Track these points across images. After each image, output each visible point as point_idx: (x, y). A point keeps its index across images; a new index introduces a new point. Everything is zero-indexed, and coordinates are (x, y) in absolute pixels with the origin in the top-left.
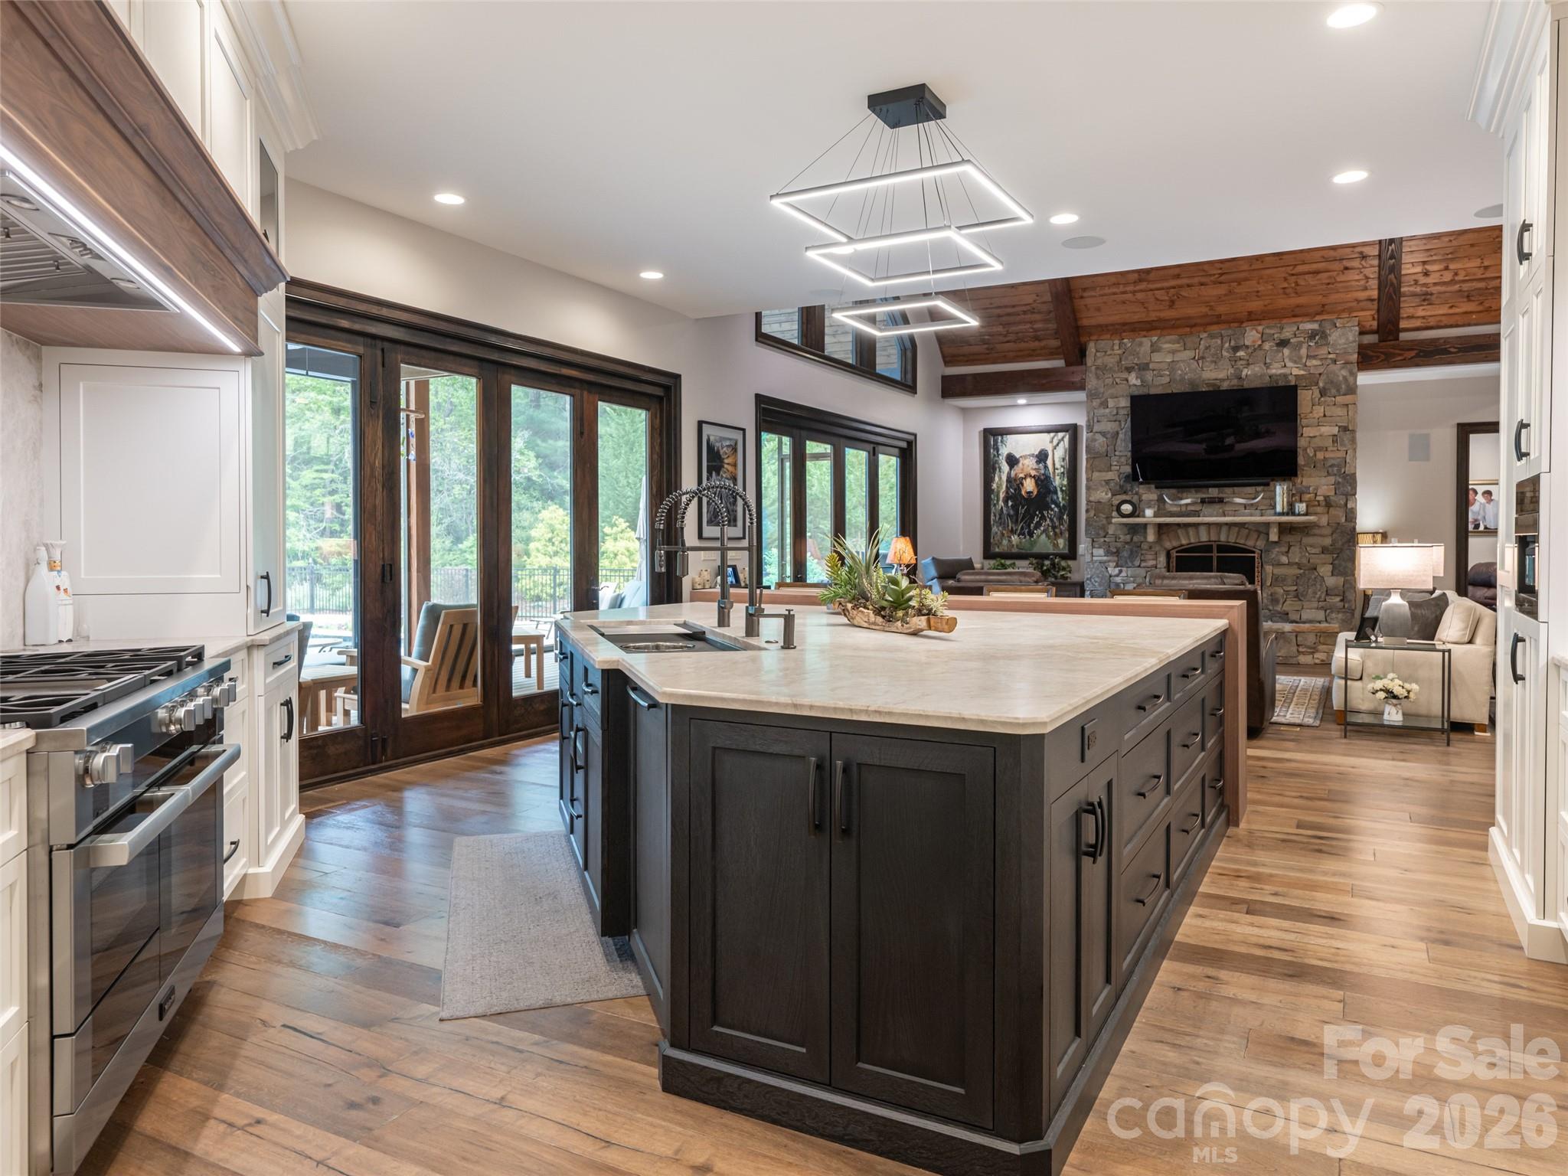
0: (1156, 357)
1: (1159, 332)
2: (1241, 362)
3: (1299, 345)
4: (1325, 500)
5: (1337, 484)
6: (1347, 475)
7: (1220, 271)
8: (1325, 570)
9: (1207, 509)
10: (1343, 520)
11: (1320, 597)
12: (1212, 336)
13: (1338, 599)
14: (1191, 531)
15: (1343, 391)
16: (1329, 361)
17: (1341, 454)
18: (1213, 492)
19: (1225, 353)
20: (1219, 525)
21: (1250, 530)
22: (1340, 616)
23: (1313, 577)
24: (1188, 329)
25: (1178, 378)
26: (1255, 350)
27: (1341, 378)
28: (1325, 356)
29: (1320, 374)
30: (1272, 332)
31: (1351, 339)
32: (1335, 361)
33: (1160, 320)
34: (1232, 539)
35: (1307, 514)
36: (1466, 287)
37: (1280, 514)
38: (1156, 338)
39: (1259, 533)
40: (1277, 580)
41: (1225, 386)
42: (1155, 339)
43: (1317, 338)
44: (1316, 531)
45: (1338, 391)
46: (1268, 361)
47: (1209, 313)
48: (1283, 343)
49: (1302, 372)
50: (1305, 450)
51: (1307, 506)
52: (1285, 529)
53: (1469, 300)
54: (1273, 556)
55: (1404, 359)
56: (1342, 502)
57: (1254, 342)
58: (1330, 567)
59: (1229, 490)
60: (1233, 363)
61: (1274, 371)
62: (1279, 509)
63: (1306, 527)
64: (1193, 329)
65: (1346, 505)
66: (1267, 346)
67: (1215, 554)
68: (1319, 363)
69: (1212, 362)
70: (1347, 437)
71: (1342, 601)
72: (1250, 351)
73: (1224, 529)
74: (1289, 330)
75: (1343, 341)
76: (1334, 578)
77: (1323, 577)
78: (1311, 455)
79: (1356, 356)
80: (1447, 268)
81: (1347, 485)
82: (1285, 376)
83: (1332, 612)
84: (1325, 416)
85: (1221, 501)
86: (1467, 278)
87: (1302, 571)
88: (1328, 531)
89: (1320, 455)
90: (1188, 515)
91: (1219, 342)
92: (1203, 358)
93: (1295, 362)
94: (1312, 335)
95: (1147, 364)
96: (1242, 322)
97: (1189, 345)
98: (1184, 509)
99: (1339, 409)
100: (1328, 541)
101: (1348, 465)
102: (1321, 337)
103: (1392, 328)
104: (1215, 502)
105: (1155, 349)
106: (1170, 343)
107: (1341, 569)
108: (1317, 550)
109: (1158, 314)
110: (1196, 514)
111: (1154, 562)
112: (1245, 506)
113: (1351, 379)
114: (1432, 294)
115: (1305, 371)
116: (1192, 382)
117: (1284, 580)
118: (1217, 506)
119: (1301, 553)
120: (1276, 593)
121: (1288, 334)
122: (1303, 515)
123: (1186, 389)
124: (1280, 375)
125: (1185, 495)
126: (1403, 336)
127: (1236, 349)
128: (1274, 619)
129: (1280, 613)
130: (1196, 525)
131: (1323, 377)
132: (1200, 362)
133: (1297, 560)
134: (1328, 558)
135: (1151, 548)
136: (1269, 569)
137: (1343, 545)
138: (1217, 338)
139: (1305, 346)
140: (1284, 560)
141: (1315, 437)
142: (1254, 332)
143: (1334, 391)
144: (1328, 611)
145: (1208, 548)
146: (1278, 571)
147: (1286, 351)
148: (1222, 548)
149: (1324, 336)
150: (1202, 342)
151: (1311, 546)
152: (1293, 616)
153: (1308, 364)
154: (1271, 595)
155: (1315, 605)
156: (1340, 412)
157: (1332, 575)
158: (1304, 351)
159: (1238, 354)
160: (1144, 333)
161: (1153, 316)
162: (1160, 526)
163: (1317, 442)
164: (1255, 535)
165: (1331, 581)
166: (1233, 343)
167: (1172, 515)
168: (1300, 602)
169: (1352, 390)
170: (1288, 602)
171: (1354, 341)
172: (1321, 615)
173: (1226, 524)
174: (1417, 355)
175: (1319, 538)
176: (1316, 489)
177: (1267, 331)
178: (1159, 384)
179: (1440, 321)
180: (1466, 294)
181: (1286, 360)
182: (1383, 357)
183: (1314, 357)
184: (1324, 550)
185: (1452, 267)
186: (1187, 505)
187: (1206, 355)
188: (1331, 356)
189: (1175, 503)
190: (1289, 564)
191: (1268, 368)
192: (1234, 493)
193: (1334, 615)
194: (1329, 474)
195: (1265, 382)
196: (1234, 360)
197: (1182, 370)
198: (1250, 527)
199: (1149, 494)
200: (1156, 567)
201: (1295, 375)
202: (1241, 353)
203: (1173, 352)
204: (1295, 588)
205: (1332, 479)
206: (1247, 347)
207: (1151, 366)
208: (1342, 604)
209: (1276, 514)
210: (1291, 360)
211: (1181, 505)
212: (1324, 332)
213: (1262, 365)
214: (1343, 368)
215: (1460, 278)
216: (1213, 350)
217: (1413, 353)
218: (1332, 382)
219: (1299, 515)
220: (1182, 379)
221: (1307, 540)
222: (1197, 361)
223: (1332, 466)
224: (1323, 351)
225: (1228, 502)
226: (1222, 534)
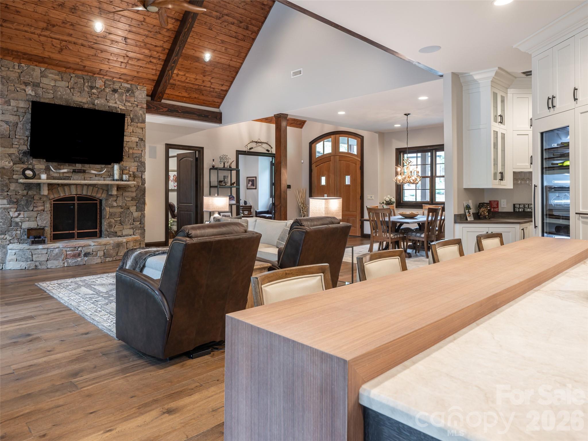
0: (45, 81)
1: (46, 65)
2: (95, 96)
3: (121, 94)
4: (133, 174)
5: (138, 166)
6: (142, 162)
7: (95, 41)
8: (133, 209)
9: (76, 176)
10: (141, 184)
11: (131, 223)
12: (77, 76)
13: (139, 223)
14: (66, 188)
15: (140, 121)
16: (135, 105)
17: (140, 152)
18: (79, 166)
19: (86, 89)
20: (83, 185)
21: (99, 188)
22: (140, 231)
23: (128, 212)
24: (64, 69)
25: (59, 97)
26: (101, 91)
27: (140, 115)
28: (133, 102)
29: (131, 111)
30: (109, 83)
31: (144, 97)
32: (137, 106)
33: (50, 58)
34: (89, 194)
35: (129, 181)
36: (187, 85)
37: (117, 180)
38: (44, 69)
39: (103, 190)
40: (112, 215)
41: (86, 106)
42: (43, 69)
43: (130, 92)
44: (130, 189)
45: (138, 120)
46: (108, 98)
47: (80, 63)
48: (115, 91)
49: (124, 108)
50: (125, 148)
51: (129, 177)
52: (119, 188)
53: (186, 92)
54: (110, 202)
55: (163, 111)
56: (140, 175)
57: (100, 86)
58: (135, 207)
59: (87, 166)
60: (90, 95)
61: (111, 104)
62: (116, 177)
63: (125, 187)
64: (67, 70)
65: (142, 177)
66: (107, 90)
67: (76, 202)
68: (130, 105)
69: (78, 91)
70: (142, 143)
71: (140, 224)
72: (99, 90)
73: (85, 188)
74: (117, 84)
75: (140, 97)
76: (137, 213)
77: (132, 213)
78: (127, 151)
79: (145, 105)
80: (184, 75)
81: (142, 166)
82: (116, 108)
83: (136, 230)
84: (133, 132)
85: (84, 172)
86: (189, 82)
87: (123, 210)
88: (134, 189)
89: (131, 151)
90: (64, 179)
91: (82, 81)
92: (73, 88)
93: (121, 102)
94: (128, 90)
95: (39, 84)
96: (95, 74)
97: (64, 78)
98: (61, 175)
99: (139, 129)
100: (134, 194)
101: (142, 157)
102: (132, 92)
103: (161, 95)
104: (80, 172)
105: (43, 75)
106: (52, 74)
107: (140, 208)
108: (130, 199)
109: (50, 54)
110: (69, 178)
111: (43, 208)
112: (96, 175)
113: (144, 116)
114: (175, 85)
115: (125, 107)
116: (67, 100)
117: (115, 215)
118: (81, 174)
119: (122, 200)
120: (111, 222)
121: (117, 86)
122: (127, 181)
123: (63, 103)
124: (114, 107)
125: (62, 167)
126: (163, 101)
127: (92, 88)
128: (110, 236)
129: (113, 232)
130: (69, 185)
131: (132, 113)
132: (72, 90)
133: (121, 204)
134: (134, 203)
135: (40, 199)
136: (108, 209)
137: (141, 196)
138: (80, 79)
139: (125, 95)
140: (115, 204)
141: (129, 142)
142: (101, 80)
143: (137, 120)
144: (134, 229)
145: (72, 199)
146: (112, 210)
147: (116, 95)
148: (80, 198)
149: (133, 92)
150: (72, 79)
151: (127, 197)
152: (119, 234)
153: (126, 104)
154: (109, 223)
155: (129, 227)
156: (140, 131)
157: (136, 211)
158: (124, 97)
159: (93, 91)
160: (37, 63)
161: (46, 54)
162: (49, 185)
163: (130, 145)
164: (101, 191)
165: (136, 214)
166: (90, 84)
167: (54, 178)
168: (122, 226)
169: (144, 121)
170: (117, 226)
171: (145, 98)
172: (131, 232)
173: (86, 185)
174: (168, 111)
175: (131, 193)
176: (129, 168)
177: (107, 82)
178: (47, 98)
179: (173, 98)
180: (186, 88)
181: (117, 100)
182: (155, 108)
183: (129, 101)
184: (133, 199)
185: (187, 75)
186: (63, 173)
187: (75, 87)
188: (136, 103)
189: (58, 171)
190: (117, 206)
191: (108, 102)
192: (90, 168)
193: (137, 231)
194: (135, 161)
195: (107, 109)
196: (91, 94)
197: (61, 92)
198: (98, 187)
199: (39, 165)
200: (44, 211)
201: (120, 109)
202: (94, 91)
203: (55, 80)
204: (120, 219)
205: (136, 164)
206: (97, 88)
207: (41, 85)
208: (140, 225)
209: (114, 180)
210: (119, 100)
211: (60, 173)
212: (132, 90)
213: (105, 100)
214: (140, 110)
215: (187, 81)
216: (79, 86)
217: (166, 109)
218: (136, 116)
220: (61, 98)
221: (126, 194)
222: (70, 89)
223: (136, 157)
224: (132, 99)
225: (88, 172)
226: (84, 190)
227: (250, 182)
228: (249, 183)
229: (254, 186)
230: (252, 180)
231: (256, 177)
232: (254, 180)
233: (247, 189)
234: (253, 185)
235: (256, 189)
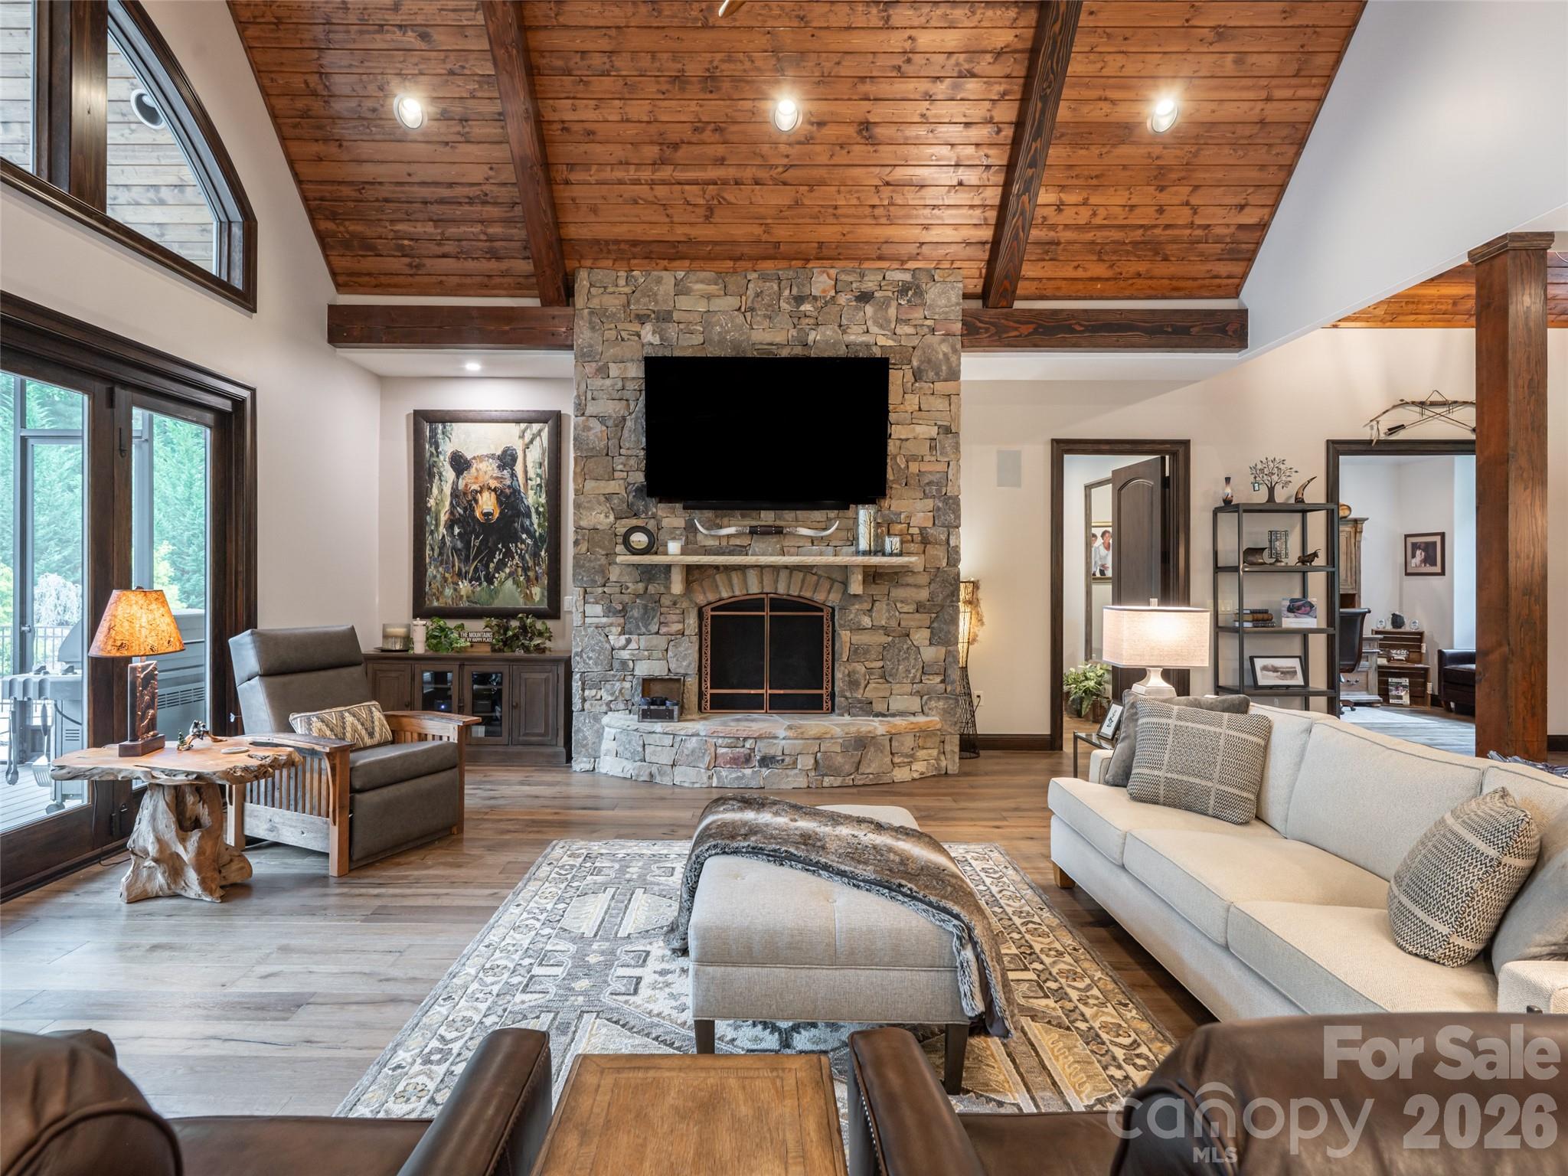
0: (684, 302)
1: (687, 263)
2: (807, 320)
3: (885, 304)
4: (921, 534)
5: (936, 510)
6: (950, 498)
7: (785, 161)
8: (921, 637)
9: (758, 544)
10: (944, 564)
11: (915, 677)
12: (764, 278)
13: (938, 679)
14: (736, 578)
15: (943, 374)
16: (926, 330)
17: (942, 467)
18: (767, 517)
19: (783, 305)
20: (776, 569)
21: (820, 577)
22: (941, 704)
23: (905, 647)
24: (730, 264)
25: (716, 338)
26: (826, 303)
27: (941, 356)
28: (920, 322)
29: (914, 348)
30: (850, 278)
31: (954, 300)
32: (933, 330)
33: (690, 242)
34: (794, 592)
35: (901, 554)
36: (1100, 236)
37: (865, 553)
38: (683, 274)
39: (833, 581)
40: (857, 652)
41: (785, 353)
42: (681, 274)
43: (910, 293)
44: (910, 580)
45: (937, 374)
46: (844, 322)
47: (765, 237)
48: (865, 297)
49: (891, 343)
50: (895, 458)
51: (902, 542)
52: (873, 575)
53: (1101, 260)
54: (852, 616)
55: (1020, 336)
56: (943, 537)
57: (824, 291)
58: (927, 633)
59: (789, 515)
60: (796, 321)
61: (852, 337)
62: (863, 544)
63: (896, 573)
64: (739, 264)
65: (948, 543)
66: (842, 299)
67: (766, 613)
68: (910, 330)
69: (765, 316)
70: (949, 441)
71: (943, 681)
72: (819, 304)
73: (784, 574)
74: (872, 278)
75: (943, 302)
76: (933, 649)
77: (918, 648)
78: (903, 466)
79: (959, 325)
80: (1085, 203)
81: (948, 510)
82: (868, 346)
83: (930, 699)
84: (920, 410)
85: (779, 531)
86: (1105, 222)
87: (890, 638)
88: (924, 579)
89: (914, 468)
90: (731, 553)
91: (776, 287)
92: (752, 309)
93: (881, 327)
94: (904, 289)
95: (670, 313)
96: (808, 260)
97: (731, 288)
98: (724, 543)
99: (940, 400)
100: (924, 595)
101: (950, 483)
102: (915, 293)
103: (1008, 285)
104: (769, 533)
105: (681, 289)
106: (702, 282)
107: (942, 635)
108: (911, 608)
109: (687, 230)
110: (743, 550)
111: (680, 626)
112: (812, 541)
113: (953, 359)
114: (1058, 243)
115: (895, 341)
116: (735, 345)
117: (866, 652)
118: (774, 539)
119: (888, 611)
120: (854, 672)
121: (870, 284)
122: (896, 555)
123: (728, 353)
124: (860, 344)
125: (725, 521)
126: (1018, 305)
127: (799, 300)
128: (853, 711)
129: (860, 701)
130: (742, 569)
131: (917, 353)
132: (748, 315)
133: (883, 623)
134: (924, 618)
135: (675, 604)
136: (845, 635)
137: (944, 599)
138: (772, 280)
139: (894, 304)
140: (866, 621)
141: (907, 440)
142: (825, 275)
143: (931, 374)
144: (925, 698)
145: (756, 604)
146: (857, 639)
147: (869, 309)
148: (778, 603)
149: (919, 293)
150: (751, 285)
151: (902, 602)
152: (879, 707)
153: (898, 331)
154: (849, 675)
155: (908, 688)
156: (940, 404)
157: (931, 644)
158: (892, 312)
159: (802, 308)
160: (665, 262)
161: (680, 233)
162: (689, 569)
163: (911, 448)
164: (827, 585)
165: (930, 653)
166: (795, 291)
167: (707, 551)
168: (887, 686)
169: (954, 375)
170: (871, 686)
171: (958, 304)
172: (915, 704)
173: (786, 567)
174: (1035, 332)
175: (914, 590)
176: (909, 517)
177: (843, 277)
178: (687, 344)
179: (1059, 288)
180: (1099, 247)
181: (869, 323)
182: (993, 330)
183: (907, 321)
184: (920, 608)
185: (1093, 200)
186: (729, 536)
187: (756, 306)
188: (928, 322)
189: (713, 533)
190: (873, 628)
191: (844, 332)
192: (797, 520)
193: (933, 704)
194: (926, 496)
195: (842, 352)
196: (797, 317)
197: (721, 326)
198: (819, 573)
199: (671, 517)
200: (683, 634)
201: (881, 347)
202: (807, 307)
203: (709, 297)
204: (880, 664)
205: (929, 503)
206: (815, 298)
207: (676, 316)
208: (942, 686)
209: (857, 553)
210: (876, 323)
211: (720, 537)
212: (918, 287)
213: (836, 327)
214: (943, 341)
215: (1098, 221)
216: (767, 300)
217: (1030, 328)
218: (929, 361)
219: (891, 554)
220: (722, 341)
221: (898, 593)
222: (743, 314)
223: (929, 484)
224: (917, 314)
225: (789, 533)
226: (780, 582)
227: (1418, 552)
228: (1414, 556)
229: (1434, 564)
230: (1427, 544)
231: (1443, 535)
232: (1435, 543)
233: (1407, 574)
234: (1430, 559)
235: (1443, 573)
